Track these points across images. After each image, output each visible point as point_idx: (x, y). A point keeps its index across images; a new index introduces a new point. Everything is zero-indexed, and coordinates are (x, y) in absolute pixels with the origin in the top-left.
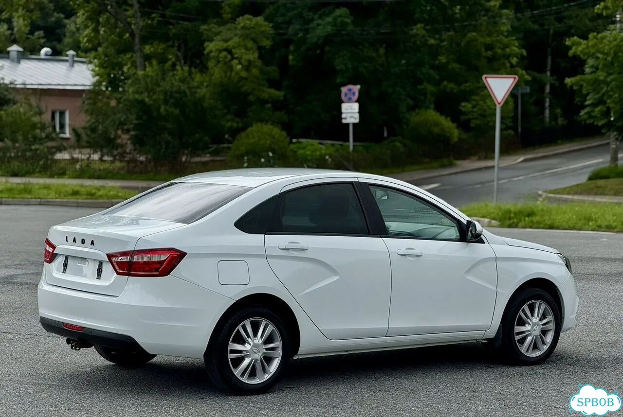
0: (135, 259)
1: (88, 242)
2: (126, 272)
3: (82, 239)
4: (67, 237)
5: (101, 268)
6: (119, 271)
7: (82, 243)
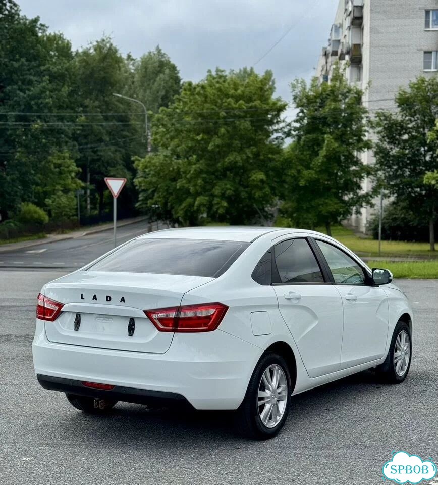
0: (182, 315)
1: (116, 299)
2: (171, 328)
3: (107, 297)
4: (82, 295)
5: (134, 325)
6: (162, 328)
7: (107, 300)
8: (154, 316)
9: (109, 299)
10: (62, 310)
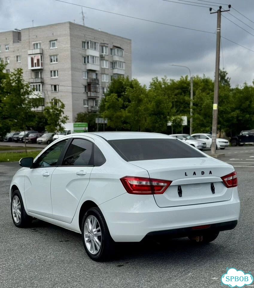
2: (232, 185)
4: (186, 173)
5: (213, 187)
6: (229, 185)
7: (202, 174)
8: (226, 179)
9: (203, 173)
10: (171, 185)
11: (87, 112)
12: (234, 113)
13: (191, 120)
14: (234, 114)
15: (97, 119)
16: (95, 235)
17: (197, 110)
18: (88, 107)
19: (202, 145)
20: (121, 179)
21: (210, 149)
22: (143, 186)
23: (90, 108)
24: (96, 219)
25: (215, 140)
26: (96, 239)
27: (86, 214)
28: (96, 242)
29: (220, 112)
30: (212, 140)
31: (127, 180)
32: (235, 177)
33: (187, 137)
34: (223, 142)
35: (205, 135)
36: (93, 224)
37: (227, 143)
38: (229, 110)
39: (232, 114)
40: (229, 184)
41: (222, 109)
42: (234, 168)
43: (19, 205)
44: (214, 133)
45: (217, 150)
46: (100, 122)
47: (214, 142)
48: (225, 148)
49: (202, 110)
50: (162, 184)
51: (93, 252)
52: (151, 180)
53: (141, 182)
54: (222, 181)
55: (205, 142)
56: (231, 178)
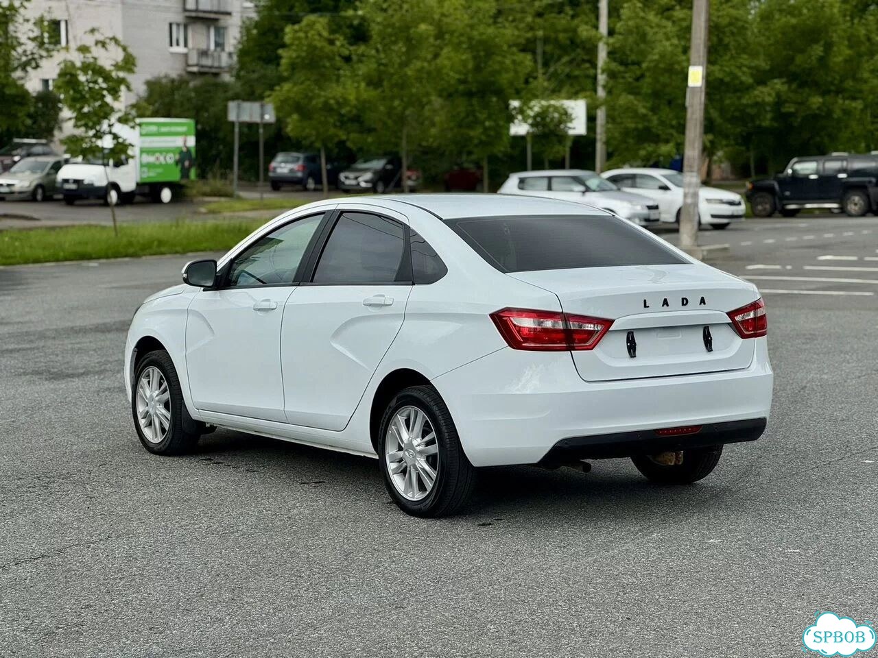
1: (694, 301)
2: (753, 332)
3: (683, 299)
4: (645, 301)
5: (709, 335)
6: (746, 333)
7: (683, 304)
8: (738, 318)
9: (685, 303)
10: (610, 329)
11: (184, 73)
12: (765, 89)
13: (601, 114)
14: (762, 92)
15: (232, 105)
16: (421, 452)
17: (624, 78)
18: (186, 55)
19: (646, 211)
20: (492, 316)
21: (675, 226)
22: (546, 330)
23: (193, 59)
24: (421, 414)
25: (696, 195)
26: (422, 463)
27: (393, 403)
28: (424, 470)
29: (712, 85)
30: (685, 195)
31: (509, 317)
32: (760, 312)
33: (588, 179)
34: (722, 202)
35: (657, 173)
36: (413, 430)
37: (739, 204)
38: (744, 78)
39: (756, 92)
40: (747, 330)
41: (719, 75)
42: (761, 293)
43: (164, 391)
44: (692, 171)
45: (700, 233)
46: (246, 118)
47: (690, 205)
48: (727, 224)
49: (642, 76)
50: (590, 327)
51: (414, 496)
52: (566, 317)
53: (542, 322)
54: (731, 321)
55: (654, 200)
56: (752, 315)
